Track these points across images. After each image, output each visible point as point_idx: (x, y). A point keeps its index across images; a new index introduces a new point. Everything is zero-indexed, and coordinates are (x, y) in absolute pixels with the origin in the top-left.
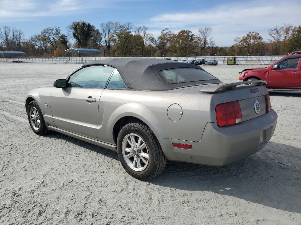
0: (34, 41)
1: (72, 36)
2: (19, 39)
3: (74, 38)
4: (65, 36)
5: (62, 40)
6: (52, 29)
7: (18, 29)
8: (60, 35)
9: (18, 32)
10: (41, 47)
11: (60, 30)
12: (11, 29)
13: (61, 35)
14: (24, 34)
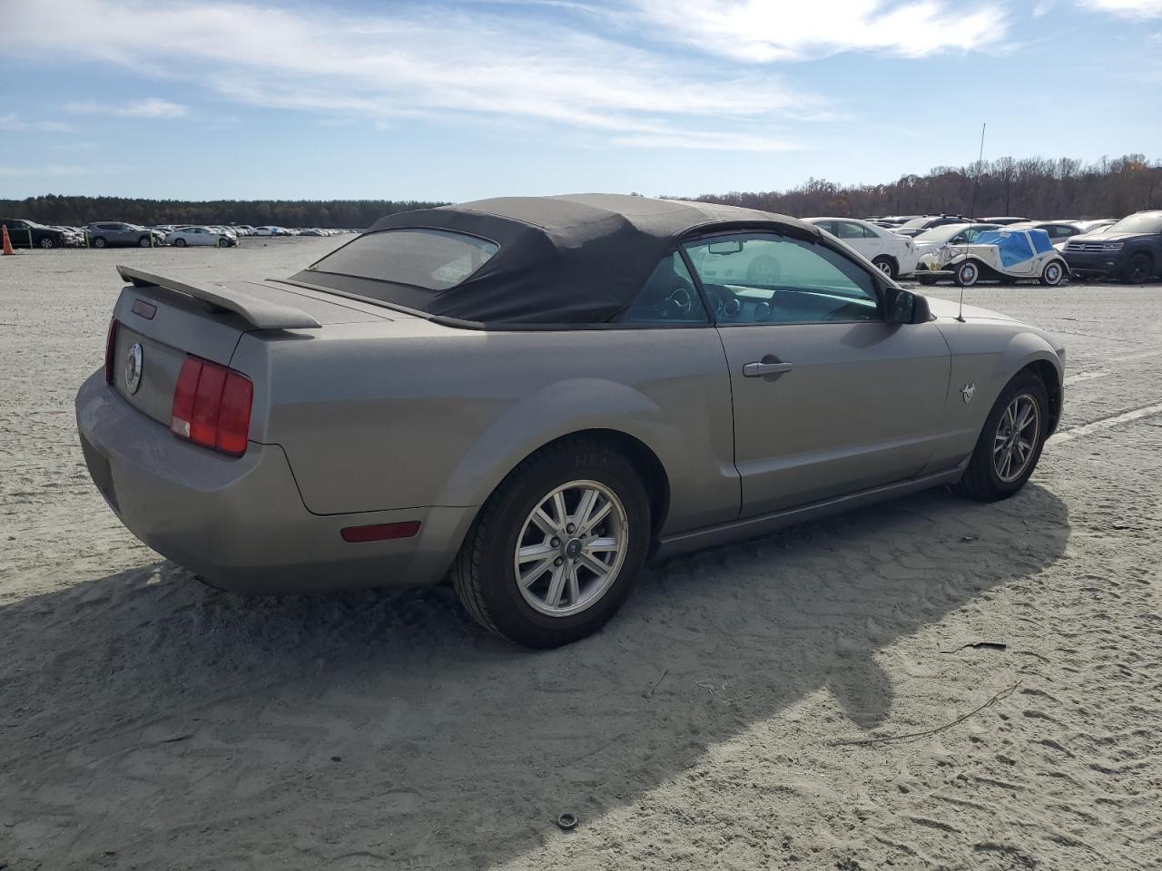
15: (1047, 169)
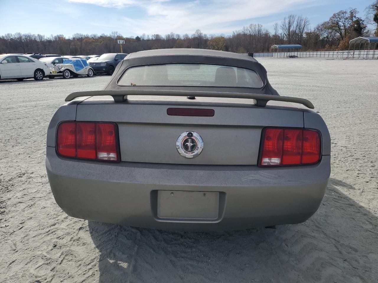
0: (320, 31)
1: (372, 19)
2: (302, 30)
3: (374, 22)
4: (362, 20)
5: (356, 26)
6: (345, 12)
7: (304, 17)
8: (354, 19)
9: (303, 20)
10: (327, 37)
11: (357, 12)
12: (296, 18)
13: (356, 20)
14: (310, 23)
15: (34, 38)
